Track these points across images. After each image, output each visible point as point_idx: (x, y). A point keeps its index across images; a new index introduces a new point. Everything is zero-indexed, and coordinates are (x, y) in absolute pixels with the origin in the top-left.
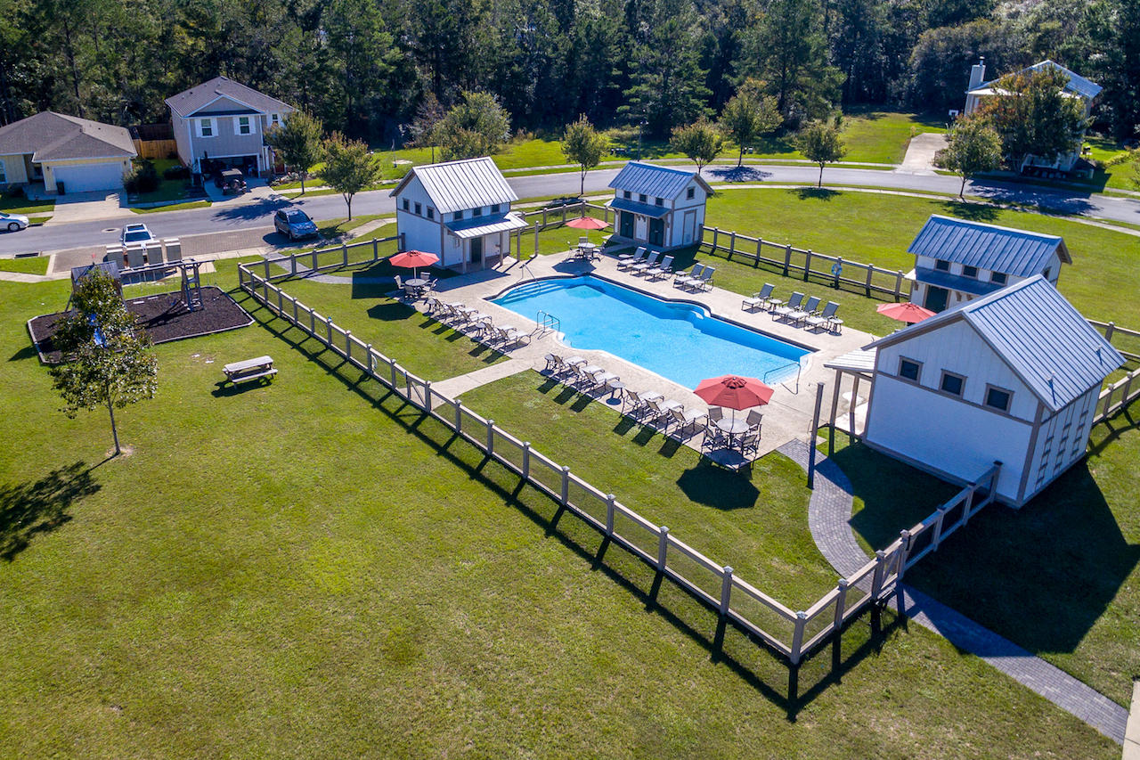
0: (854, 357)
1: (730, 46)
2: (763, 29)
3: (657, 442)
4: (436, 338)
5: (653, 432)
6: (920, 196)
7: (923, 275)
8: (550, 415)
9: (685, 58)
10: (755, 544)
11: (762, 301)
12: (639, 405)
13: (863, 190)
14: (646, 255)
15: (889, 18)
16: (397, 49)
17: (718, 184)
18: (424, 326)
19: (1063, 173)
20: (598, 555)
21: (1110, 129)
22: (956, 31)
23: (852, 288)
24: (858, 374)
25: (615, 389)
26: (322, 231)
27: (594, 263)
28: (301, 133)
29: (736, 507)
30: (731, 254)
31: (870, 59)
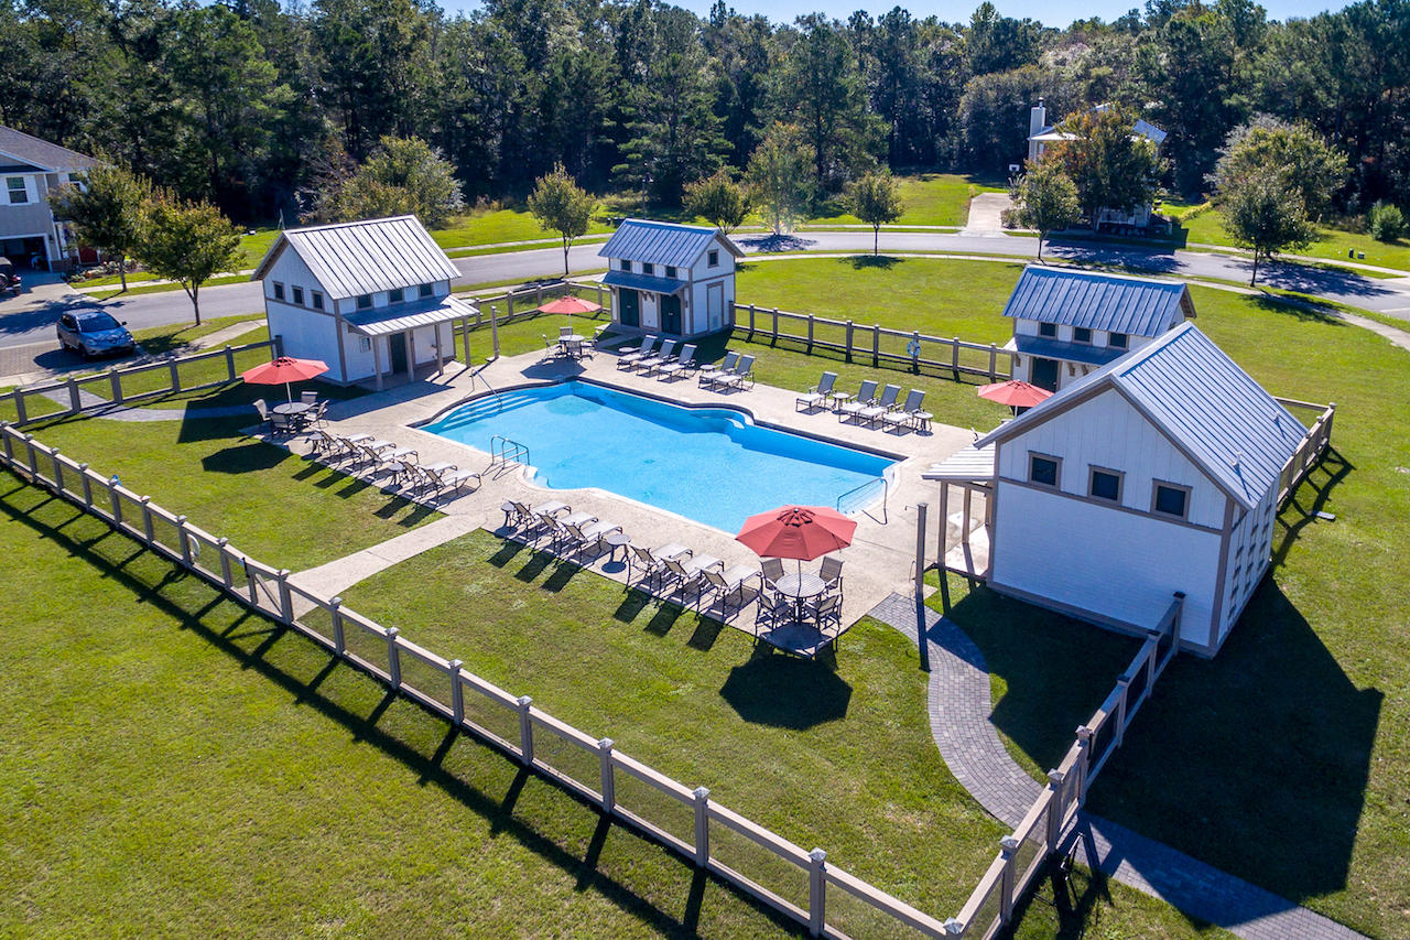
0: (962, 461)
1: (751, 92)
2: (789, 69)
3: (686, 625)
4: (321, 494)
5: (677, 611)
6: (994, 260)
7: (1025, 344)
8: (508, 602)
9: (694, 101)
10: (855, 783)
11: (823, 396)
12: (654, 570)
13: (928, 256)
14: (657, 346)
15: (930, 66)
16: (286, 86)
17: (751, 256)
18: (300, 476)
19: (1140, 229)
20: (588, 856)
21: (1174, 184)
22: (1004, 78)
23: (936, 372)
24: (969, 484)
25: (615, 547)
26: (145, 344)
27: (584, 363)
28: (111, 197)
29: (818, 722)
30: (775, 339)
31: (913, 111)
